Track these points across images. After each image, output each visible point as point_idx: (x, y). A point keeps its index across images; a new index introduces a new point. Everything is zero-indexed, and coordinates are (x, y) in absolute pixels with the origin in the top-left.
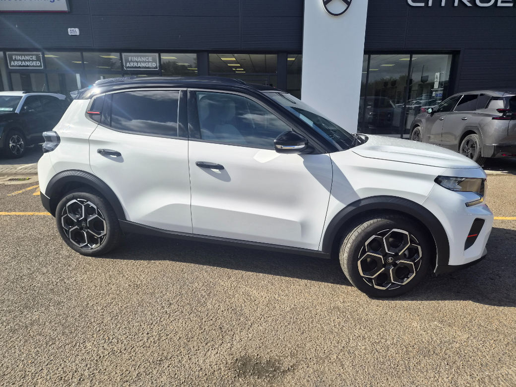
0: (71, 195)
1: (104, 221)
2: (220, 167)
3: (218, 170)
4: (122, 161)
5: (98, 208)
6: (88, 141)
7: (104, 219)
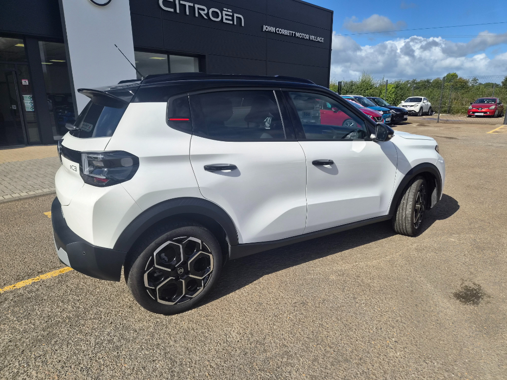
0: (164, 236)
1: (211, 255)
2: (331, 163)
3: (329, 165)
4: (238, 174)
5: (202, 242)
6: (189, 158)
7: (211, 253)
